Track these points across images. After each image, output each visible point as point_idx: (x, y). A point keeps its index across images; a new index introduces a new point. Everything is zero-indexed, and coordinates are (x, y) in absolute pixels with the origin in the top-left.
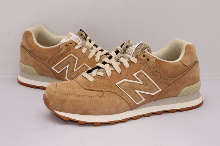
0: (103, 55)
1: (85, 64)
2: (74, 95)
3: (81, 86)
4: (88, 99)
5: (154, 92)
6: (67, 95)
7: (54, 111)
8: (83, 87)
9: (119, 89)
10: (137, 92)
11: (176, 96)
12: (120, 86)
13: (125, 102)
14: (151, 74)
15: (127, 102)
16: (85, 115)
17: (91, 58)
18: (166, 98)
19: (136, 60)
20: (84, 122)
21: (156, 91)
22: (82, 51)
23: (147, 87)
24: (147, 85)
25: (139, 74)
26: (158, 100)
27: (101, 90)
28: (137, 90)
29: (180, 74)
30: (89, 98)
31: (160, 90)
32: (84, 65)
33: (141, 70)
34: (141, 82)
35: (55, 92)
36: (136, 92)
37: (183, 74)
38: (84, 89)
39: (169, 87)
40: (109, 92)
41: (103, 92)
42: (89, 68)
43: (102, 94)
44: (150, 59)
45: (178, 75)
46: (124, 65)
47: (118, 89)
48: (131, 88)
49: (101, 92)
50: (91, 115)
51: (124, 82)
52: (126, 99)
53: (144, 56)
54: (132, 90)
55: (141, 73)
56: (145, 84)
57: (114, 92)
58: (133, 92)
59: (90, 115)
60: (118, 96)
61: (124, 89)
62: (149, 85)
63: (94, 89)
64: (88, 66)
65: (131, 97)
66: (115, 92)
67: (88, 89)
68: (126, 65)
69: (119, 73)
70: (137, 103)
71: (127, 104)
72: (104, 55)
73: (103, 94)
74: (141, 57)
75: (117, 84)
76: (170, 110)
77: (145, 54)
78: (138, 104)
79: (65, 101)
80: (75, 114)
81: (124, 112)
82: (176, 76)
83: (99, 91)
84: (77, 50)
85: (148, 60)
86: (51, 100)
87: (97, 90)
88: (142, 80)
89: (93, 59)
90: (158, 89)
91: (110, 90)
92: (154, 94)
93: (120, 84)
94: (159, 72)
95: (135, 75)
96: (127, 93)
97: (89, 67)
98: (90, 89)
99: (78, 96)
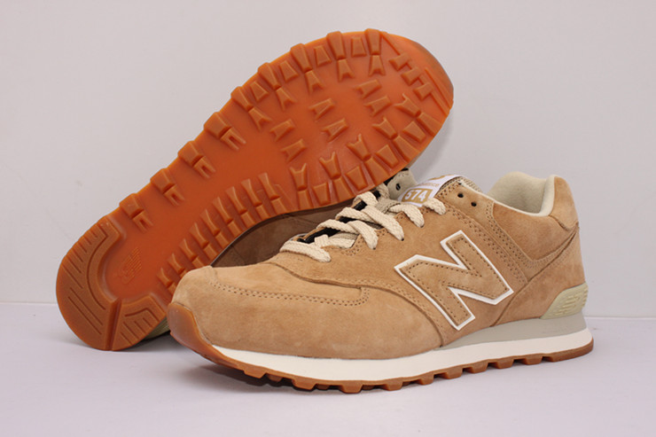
2: (278, 296)
3: (292, 273)
4: (323, 306)
5: (497, 297)
6: (257, 296)
7: (214, 346)
8: (298, 276)
9: (406, 284)
10: (456, 292)
11: (539, 317)
12: (406, 272)
13: (425, 319)
14: (487, 242)
15: (432, 321)
16: (316, 358)
18: (518, 320)
19: (441, 203)
20: (311, 379)
21: (501, 294)
23: (480, 280)
24: (477, 274)
25: (455, 242)
26: (500, 324)
27: (356, 283)
28: (454, 286)
29: (554, 251)
30: (325, 303)
31: (511, 292)
33: (460, 232)
34: (461, 266)
35: (218, 285)
36: (451, 293)
37: (557, 251)
38: (304, 279)
39: (529, 284)
40: (379, 291)
41: (363, 289)
43: (360, 294)
44: (479, 202)
45: (549, 254)
46: (409, 218)
47: (401, 284)
48: (439, 282)
49: (357, 290)
50: (334, 358)
51: (417, 263)
52: (427, 312)
53: (460, 196)
54: (440, 287)
55: (461, 238)
56: (473, 271)
57: (392, 289)
58: (444, 293)
59: (330, 358)
60: (406, 303)
61: (420, 283)
62: (485, 276)
63: (333, 279)
65: (441, 306)
66: (396, 291)
67: (314, 279)
68: (417, 217)
69: (400, 238)
70: (457, 325)
71: (430, 328)
73: (362, 295)
74: (454, 197)
75: (397, 268)
76: (530, 355)
77: (461, 189)
78: (458, 328)
79: (251, 311)
80: (283, 354)
81: (423, 352)
82: (544, 256)
83: (350, 286)
85: (474, 204)
86: (203, 313)
87: (343, 282)
88: (464, 260)
90: (506, 290)
91: (379, 283)
92: (495, 302)
94: (505, 239)
95: (443, 244)
96: (429, 294)
98: (322, 279)
99: (291, 296)
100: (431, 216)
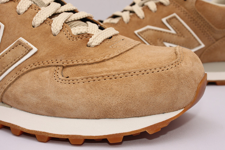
0: (75, 20)
1: (21, 39)
5: (193, 48)
10: (167, 44)
12: (141, 34)
17: (41, 24)
21: (196, 47)
22: (18, 7)
23: (182, 39)
25: (170, 19)
28: (166, 42)
31: (203, 46)
32: (18, 41)
33: (174, 14)
34: (173, 31)
36: (165, 45)
39: (217, 43)
42: (31, 49)
46: (149, 8)
51: (148, 30)
54: (159, 42)
55: (175, 17)
62: (186, 37)
64: (29, 44)
69: (142, 18)
72: (78, 20)
75: (136, 32)
84: (5, 5)
85: (185, 1)
88: (175, 28)
89: (44, 25)
90: (200, 45)
93: (142, 32)
95: (164, 20)
97: (32, 46)
100: (161, 7)
